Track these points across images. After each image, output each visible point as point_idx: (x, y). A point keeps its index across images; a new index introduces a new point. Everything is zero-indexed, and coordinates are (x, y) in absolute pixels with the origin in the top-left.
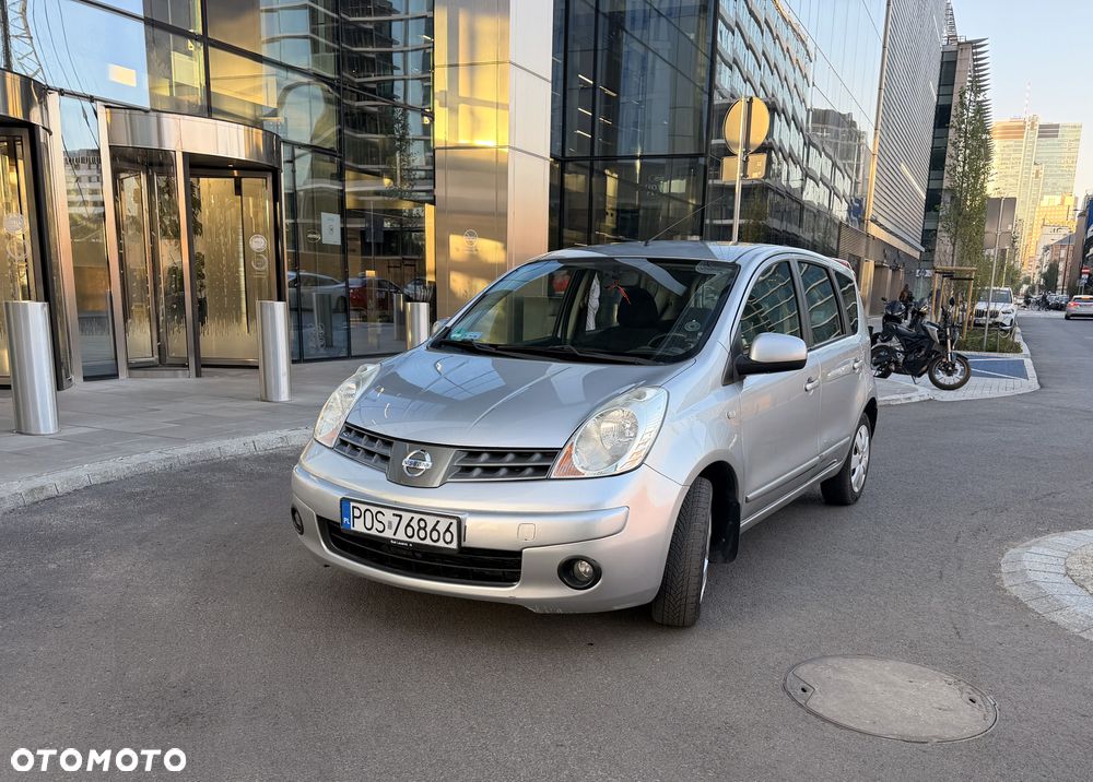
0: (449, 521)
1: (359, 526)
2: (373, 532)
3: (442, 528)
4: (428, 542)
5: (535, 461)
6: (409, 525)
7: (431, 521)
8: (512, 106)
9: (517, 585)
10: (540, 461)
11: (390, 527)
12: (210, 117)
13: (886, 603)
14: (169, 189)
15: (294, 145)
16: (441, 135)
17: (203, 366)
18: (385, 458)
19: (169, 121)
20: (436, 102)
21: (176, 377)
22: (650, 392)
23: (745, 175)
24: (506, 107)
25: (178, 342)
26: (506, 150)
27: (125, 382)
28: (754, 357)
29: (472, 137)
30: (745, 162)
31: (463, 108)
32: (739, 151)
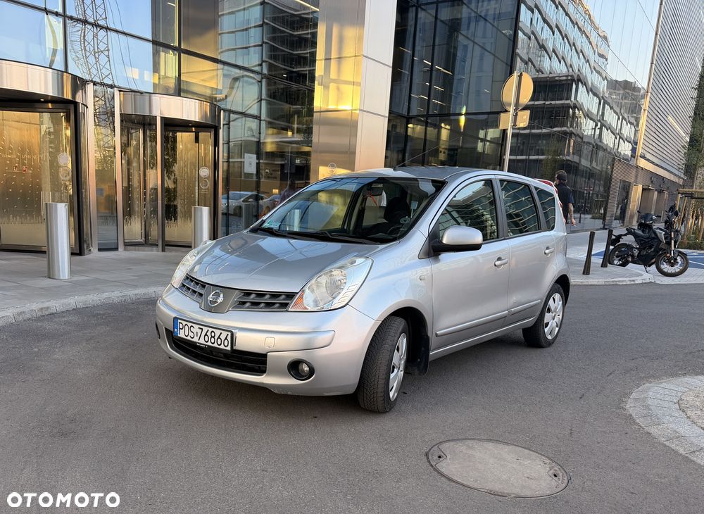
0: (226, 333)
1: (182, 335)
2: (189, 338)
3: (223, 337)
4: (215, 345)
5: (281, 300)
6: (206, 335)
7: (217, 332)
8: (363, 84)
9: (265, 375)
10: (284, 299)
11: (197, 336)
12: (179, 95)
13: (530, 411)
14: (154, 139)
15: (230, 112)
16: (318, 103)
17: (167, 245)
18: (201, 295)
19: (156, 98)
20: (316, 82)
21: (152, 251)
22: (359, 261)
23: (515, 125)
24: (359, 84)
25: (154, 231)
26: (358, 112)
27: (122, 253)
28: (445, 241)
29: (337, 104)
30: (516, 116)
31: (332, 86)
32: (511, 109)
